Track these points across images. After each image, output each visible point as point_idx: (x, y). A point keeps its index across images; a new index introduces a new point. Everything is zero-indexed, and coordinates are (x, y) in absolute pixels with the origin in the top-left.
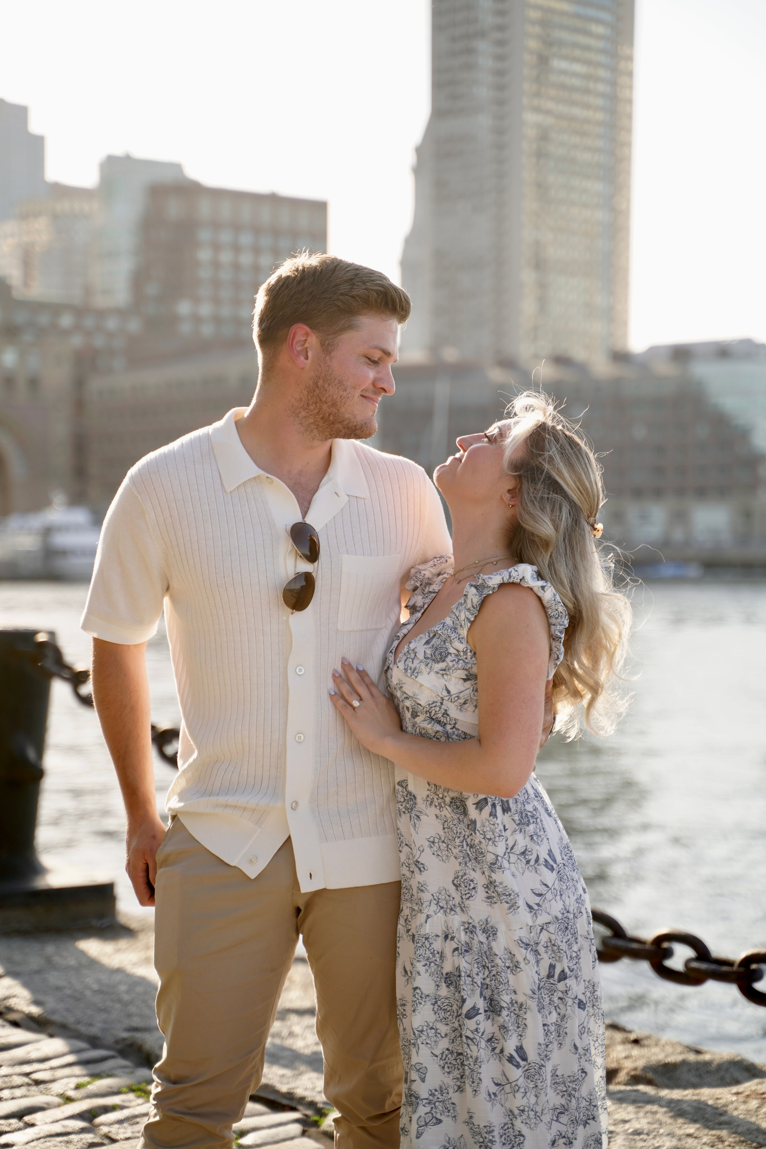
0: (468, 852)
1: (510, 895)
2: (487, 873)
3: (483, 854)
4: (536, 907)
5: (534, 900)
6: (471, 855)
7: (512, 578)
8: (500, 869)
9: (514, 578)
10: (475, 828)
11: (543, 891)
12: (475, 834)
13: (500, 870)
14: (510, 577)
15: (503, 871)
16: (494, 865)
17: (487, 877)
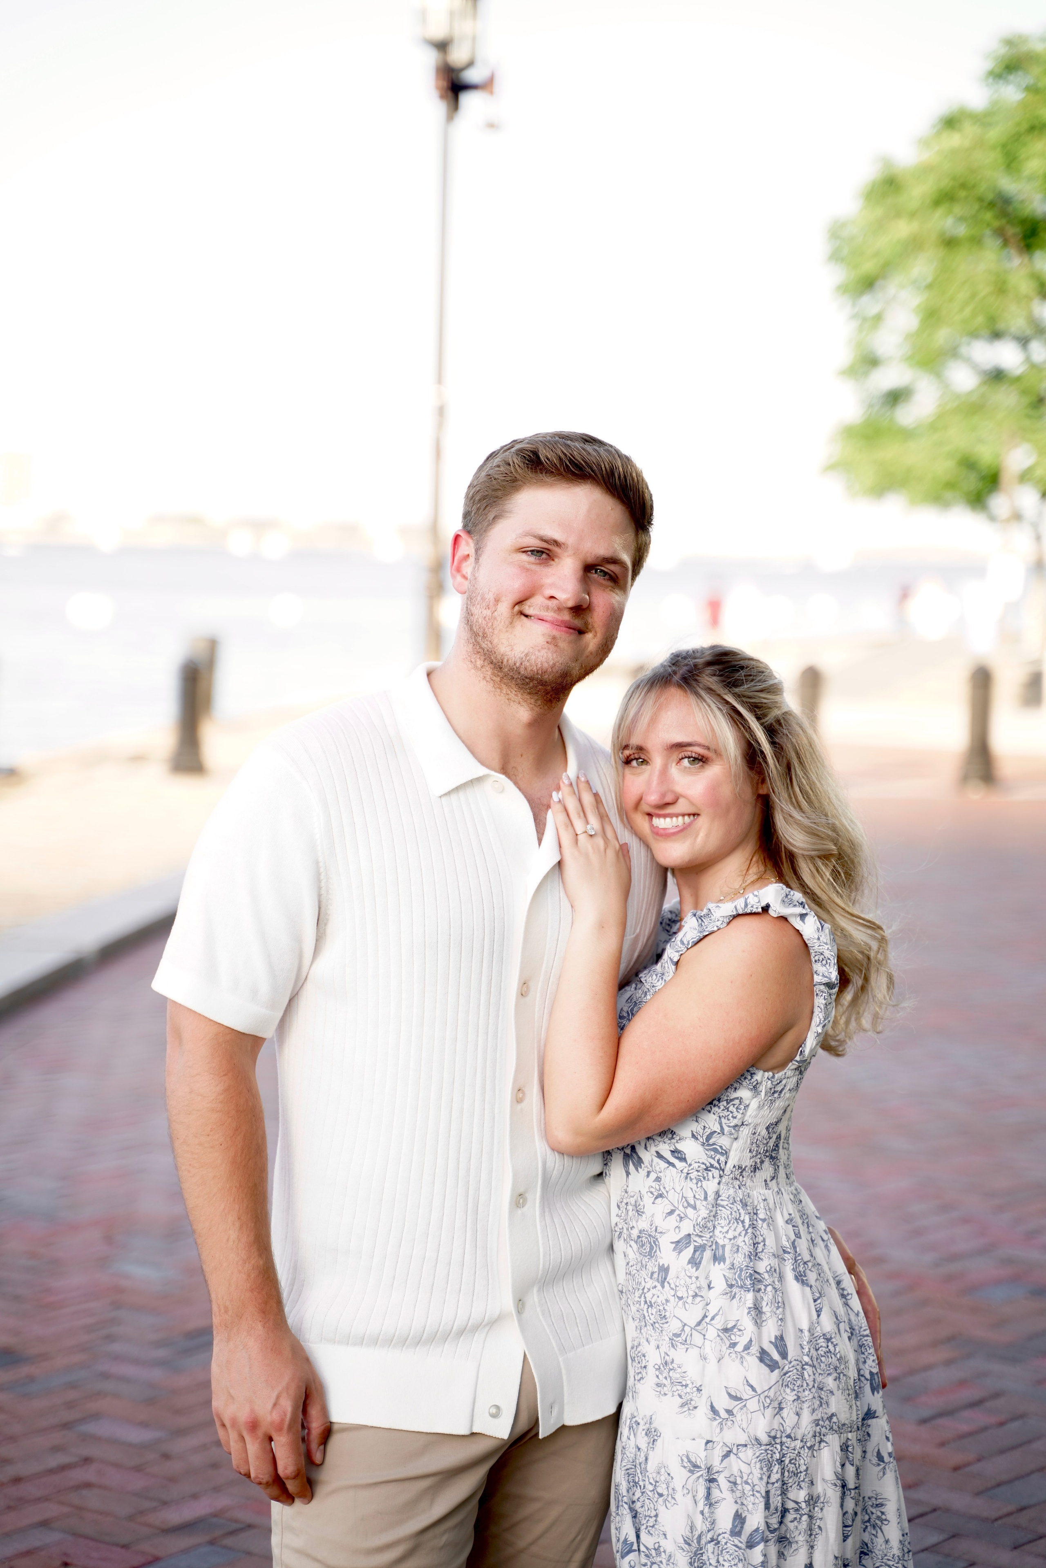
0: (645, 1312)
1: (686, 1386)
2: (663, 1349)
3: (666, 1319)
4: (723, 1414)
5: (723, 1403)
6: (647, 1318)
7: (749, 906)
8: (684, 1344)
9: (752, 907)
10: (665, 1279)
11: (744, 1394)
12: (663, 1287)
13: (683, 1346)
14: (746, 905)
15: (687, 1349)
16: (677, 1337)
17: (663, 1355)
